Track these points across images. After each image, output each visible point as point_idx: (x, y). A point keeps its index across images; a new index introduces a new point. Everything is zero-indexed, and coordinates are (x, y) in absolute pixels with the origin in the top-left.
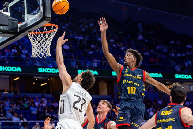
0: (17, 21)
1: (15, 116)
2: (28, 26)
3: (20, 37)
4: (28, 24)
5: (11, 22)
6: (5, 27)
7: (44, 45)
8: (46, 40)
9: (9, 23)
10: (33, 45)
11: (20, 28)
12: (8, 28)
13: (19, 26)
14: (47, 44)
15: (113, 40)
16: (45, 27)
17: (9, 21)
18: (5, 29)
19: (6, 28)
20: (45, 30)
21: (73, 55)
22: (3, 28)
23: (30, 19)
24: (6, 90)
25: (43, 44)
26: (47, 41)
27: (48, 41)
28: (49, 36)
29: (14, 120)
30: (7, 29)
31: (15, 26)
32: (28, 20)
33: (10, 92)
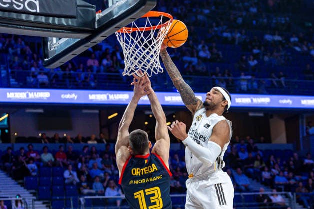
0: (93, 8)
1: (110, 187)
2: (114, 17)
3: (99, 39)
4: (114, 13)
5: (81, 10)
6: (70, 20)
7: (148, 53)
8: (150, 42)
9: (77, 12)
10: (126, 53)
11: (99, 21)
12: (77, 22)
13: (97, 18)
14: (153, 51)
15: (296, 39)
16: (148, 18)
17: (79, 8)
18: (70, 23)
19: (72, 22)
20: (148, 25)
21: (217, 69)
22: (67, 22)
23: (118, 3)
24: (94, 136)
25: (146, 51)
26: (153, 44)
27: (155, 45)
28: (155, 37)
29: (109, 194)
30: (75, 25)
31: (91, 19)
32: (114, 6)
33: (100, 141)
